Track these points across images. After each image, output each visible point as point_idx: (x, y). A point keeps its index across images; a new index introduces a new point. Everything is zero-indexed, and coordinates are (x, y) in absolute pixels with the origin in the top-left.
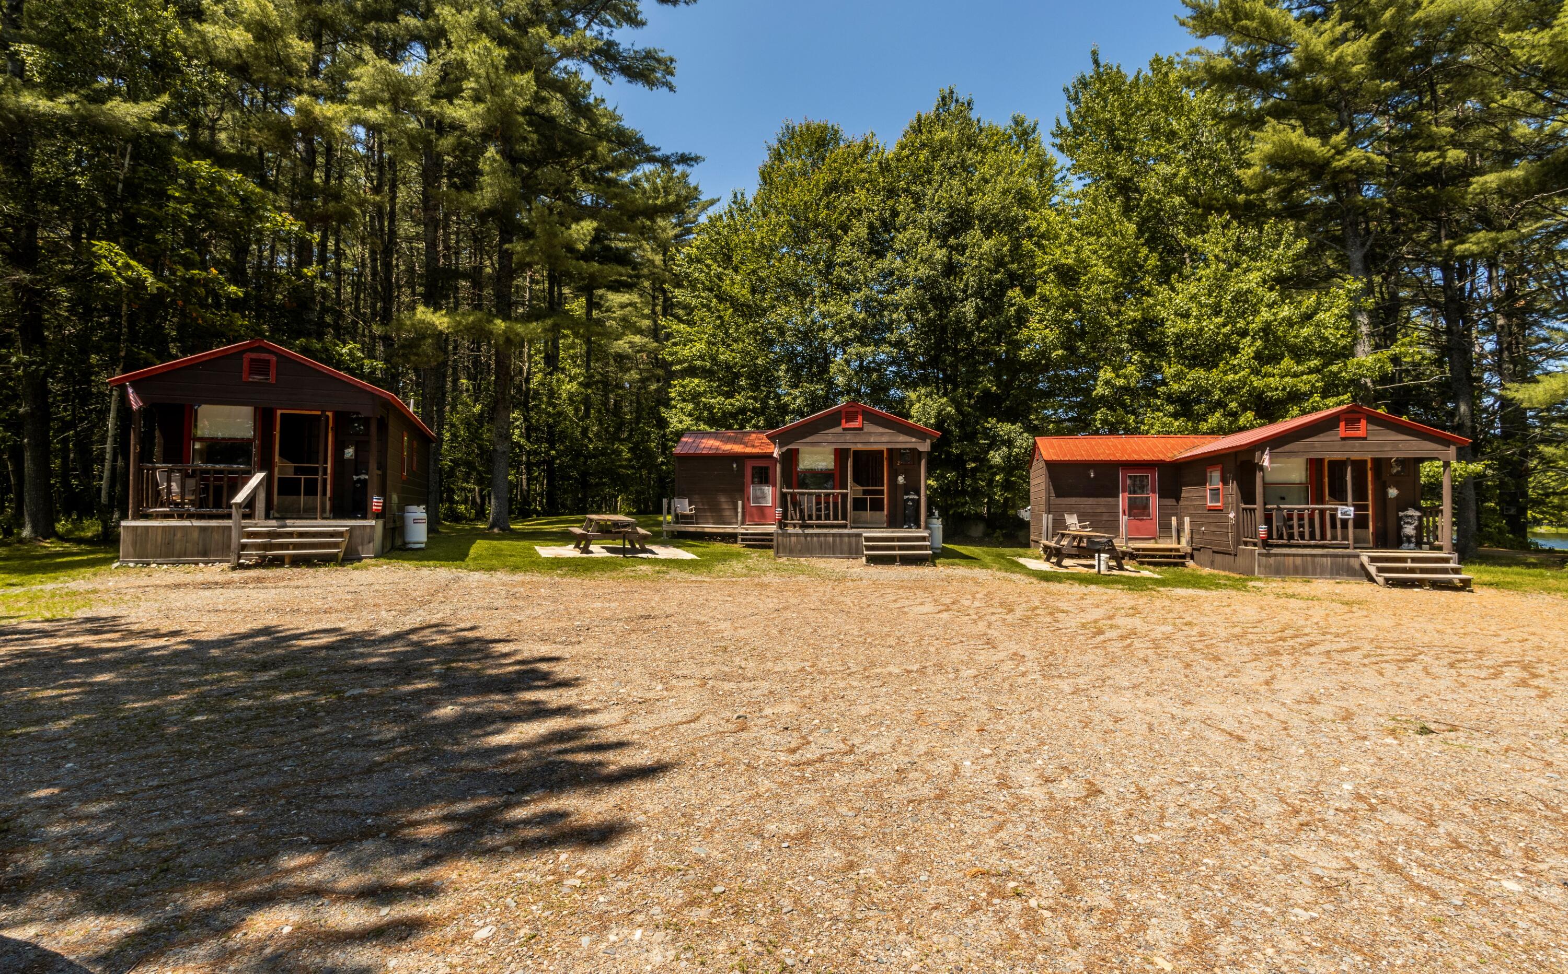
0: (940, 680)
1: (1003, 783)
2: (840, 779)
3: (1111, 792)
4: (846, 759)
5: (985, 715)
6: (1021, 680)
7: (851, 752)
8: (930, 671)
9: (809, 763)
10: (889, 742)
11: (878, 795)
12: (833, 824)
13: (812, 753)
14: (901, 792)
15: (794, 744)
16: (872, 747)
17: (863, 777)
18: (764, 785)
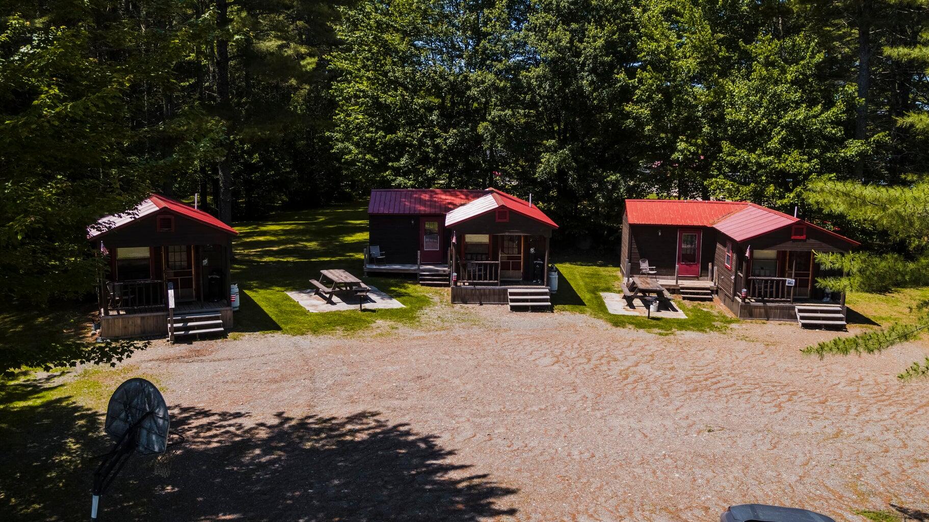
0: (553, 413)
1: (569, 455)
2: (525, 455)
3: (597, 457)
4: (525, 449)
5: (567, 430)
6: (583, 412)
7: (526, 446)
8: (549, 408)
9: (515, 450)
10: (537, 442)
11: (536, 459)
12: (526, 467)
13: (515, 447)
14: (541, 459)
15: (509, 444)
16: (532, 444)
17: (531, 454)
18: (505, 457)
